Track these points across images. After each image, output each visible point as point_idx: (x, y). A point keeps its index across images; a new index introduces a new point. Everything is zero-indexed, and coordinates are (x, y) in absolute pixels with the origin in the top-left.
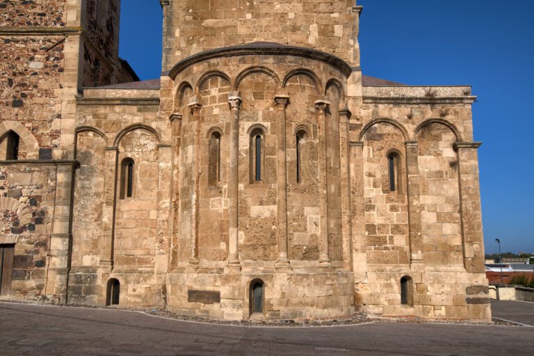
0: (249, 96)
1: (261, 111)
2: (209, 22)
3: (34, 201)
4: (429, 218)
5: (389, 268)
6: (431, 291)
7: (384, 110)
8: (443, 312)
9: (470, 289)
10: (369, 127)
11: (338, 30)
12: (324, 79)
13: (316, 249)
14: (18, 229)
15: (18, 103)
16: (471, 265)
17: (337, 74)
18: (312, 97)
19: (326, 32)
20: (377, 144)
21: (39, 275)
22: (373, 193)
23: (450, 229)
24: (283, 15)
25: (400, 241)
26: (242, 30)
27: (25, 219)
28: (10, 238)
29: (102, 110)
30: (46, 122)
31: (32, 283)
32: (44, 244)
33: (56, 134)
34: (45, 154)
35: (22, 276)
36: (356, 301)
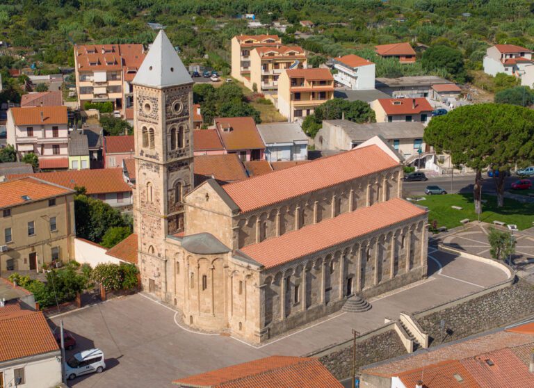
0: (190, 263)
1: (193, 268)
2: (195, 222)
3: (158, 269)
4: (249, 306)
5: (238, 318)
6: (247, 329)
7: (237, 268)
8: (248, 336)
9: (256, 332)
10: (234, 271)
11: (227, 236)
12: (211, 260)
13: (209, 310)
14: (155, 277)
15: (152, 237)
16: (256, 324)
17: (219, 256)
18: (208, 265)
19: (224, 234)
20: (237, 277)
21: (160, 292)
22: (236, 293)
23: (254, 311)
24: (213, 225)
25: (241, 310)
26: (204, 227)
27: (157, 274)
28: (153, 278)
29: (171, 246)
30: (159, 245)
31: (159, 293)
32: (160, 283)
33: (161, 250)
34: (159, 255)
35: (157, 290)
36: (228, 326)
